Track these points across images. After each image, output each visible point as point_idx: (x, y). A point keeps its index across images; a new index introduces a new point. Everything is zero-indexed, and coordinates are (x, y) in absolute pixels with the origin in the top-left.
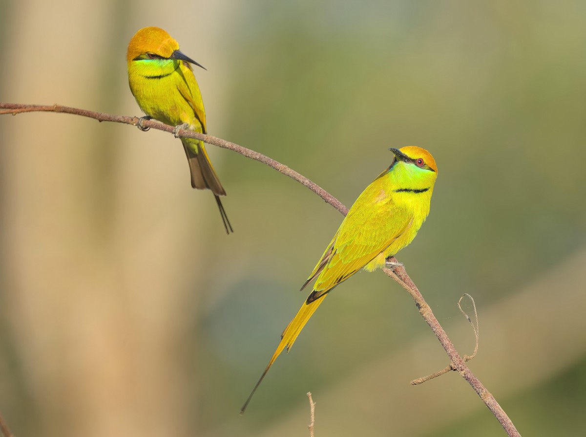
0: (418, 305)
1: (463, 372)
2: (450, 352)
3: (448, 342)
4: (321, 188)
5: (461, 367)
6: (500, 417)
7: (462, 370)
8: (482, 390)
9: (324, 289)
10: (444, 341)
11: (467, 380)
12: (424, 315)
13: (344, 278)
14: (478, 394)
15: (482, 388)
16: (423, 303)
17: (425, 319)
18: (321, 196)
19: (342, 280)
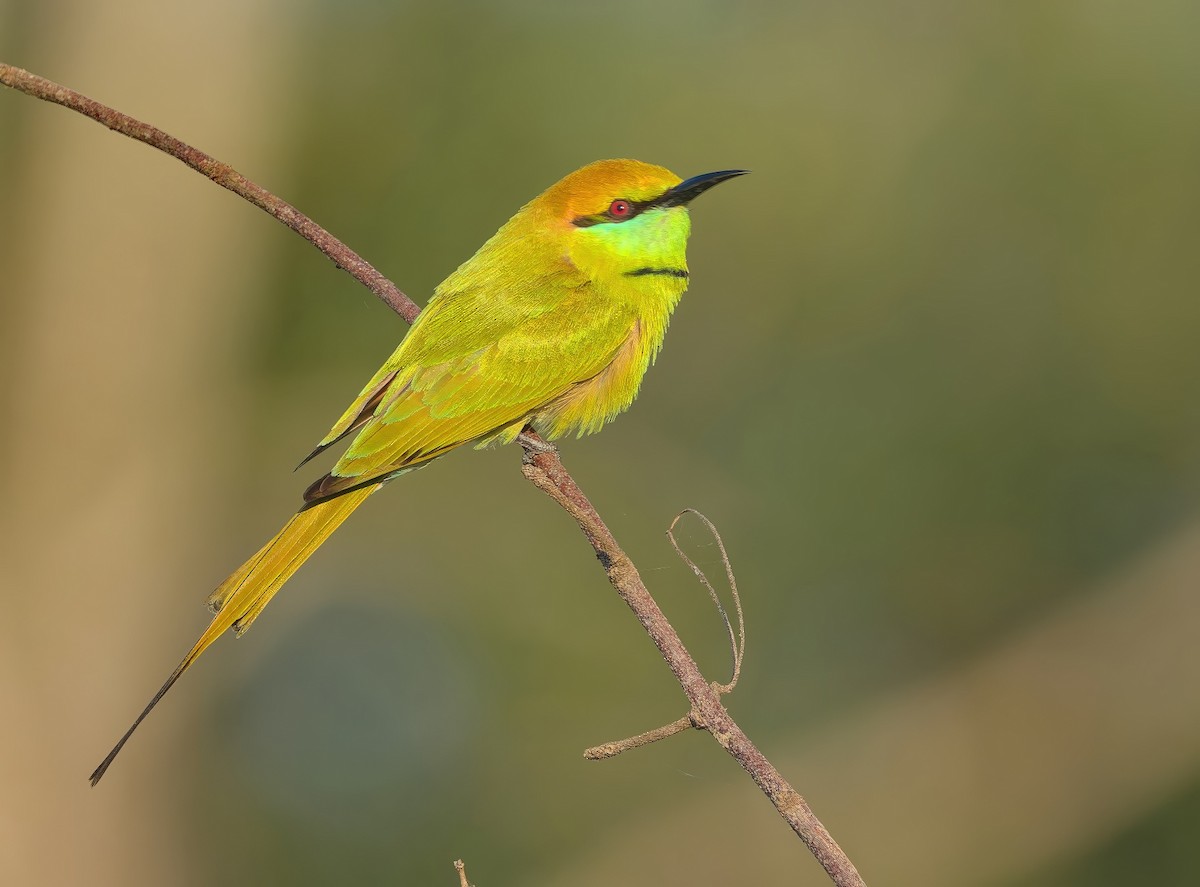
0: (604, 558)
1: (725, 737)
2: (688, 682)
3: (683, 656)
4: (325, 232)
5: (719, 724)
6: (828, 858)
7: (722, 731)
8: (779, 784)
9: (361, 474)
10: (675, 653)
11: (736, 756)
12: (620, 584)
13: (425, 455)
14: (769, 794)
15: (779, 780)
16: (617, 555)
17: (622, 593)
18: (327, 253)
19: (413, 462)
